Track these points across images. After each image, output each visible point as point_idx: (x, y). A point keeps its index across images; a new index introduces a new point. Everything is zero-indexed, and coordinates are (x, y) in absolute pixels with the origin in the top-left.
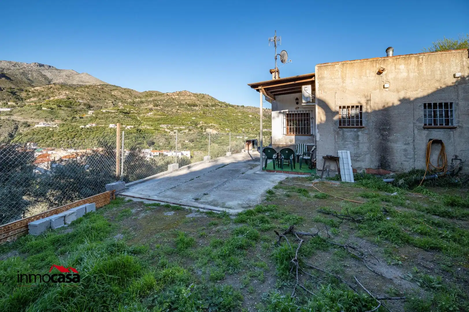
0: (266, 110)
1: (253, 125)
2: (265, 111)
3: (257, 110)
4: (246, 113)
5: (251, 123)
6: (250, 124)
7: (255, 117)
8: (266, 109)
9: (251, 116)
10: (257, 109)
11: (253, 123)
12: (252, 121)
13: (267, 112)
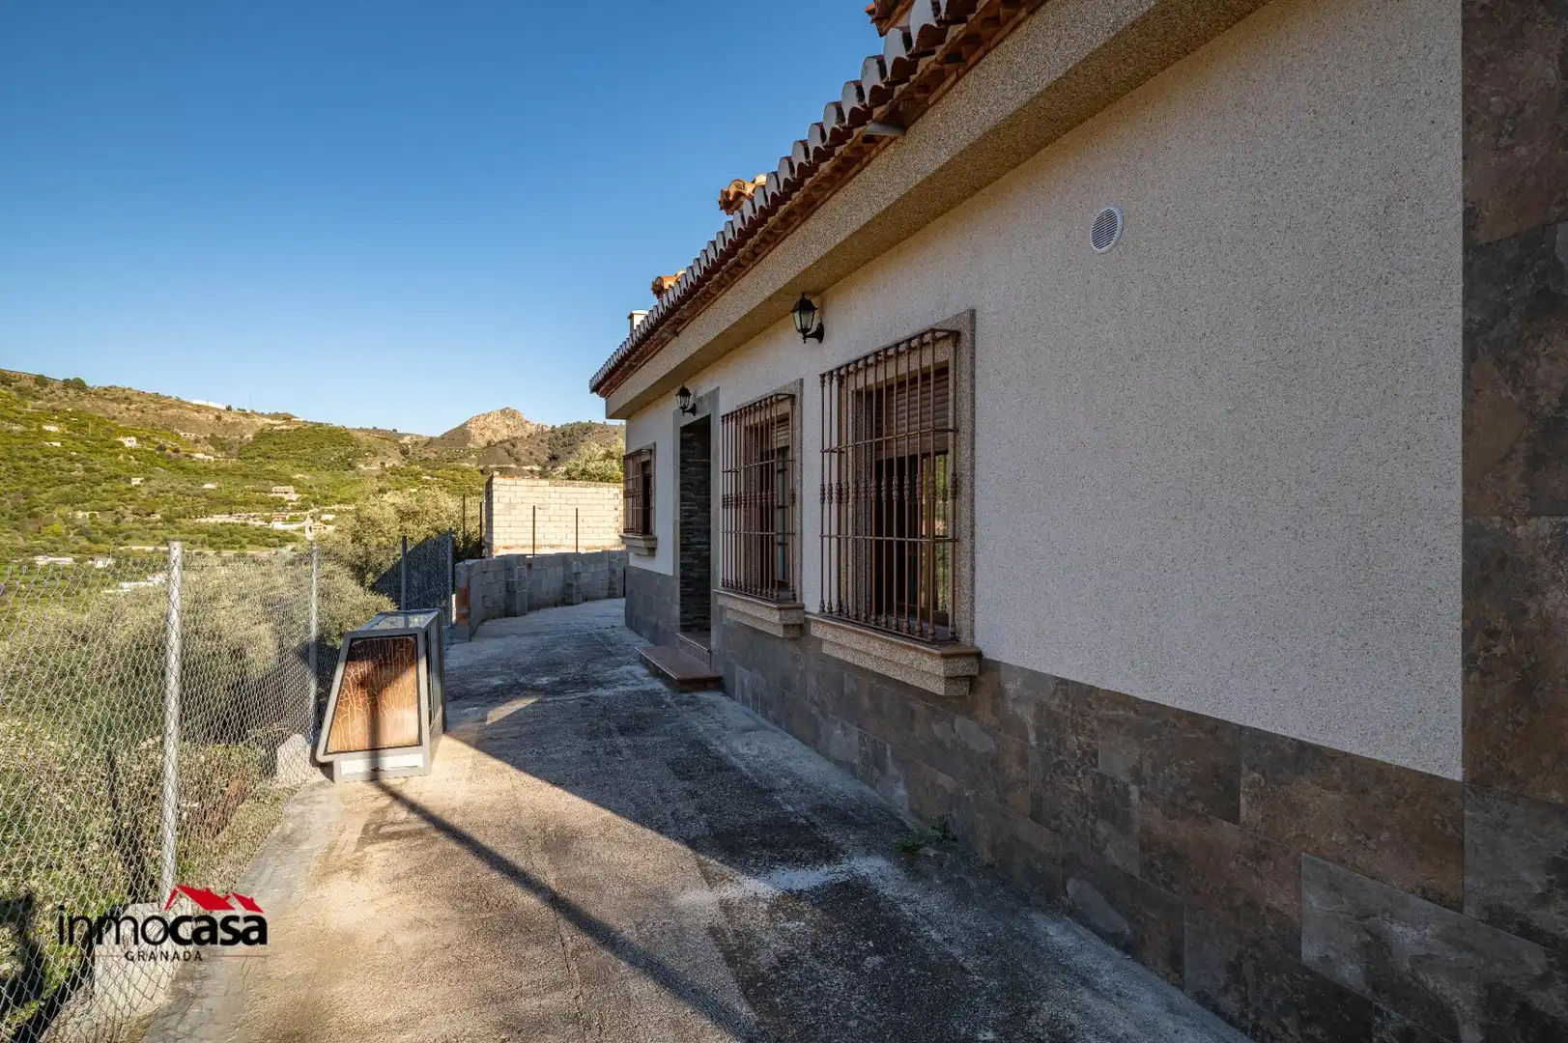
0: (227, 418)
1: (145, 490)
2: (219, 418)
3: (171, 412)
4: (100, 422)
5: (136, 481)
6: (123, 486)
7: (162, 448)
8: (229, 409)
9: (130, 442)
10: (171, 406)
11: (148, 479)
12: (137, 472)
13: (234, 424)
